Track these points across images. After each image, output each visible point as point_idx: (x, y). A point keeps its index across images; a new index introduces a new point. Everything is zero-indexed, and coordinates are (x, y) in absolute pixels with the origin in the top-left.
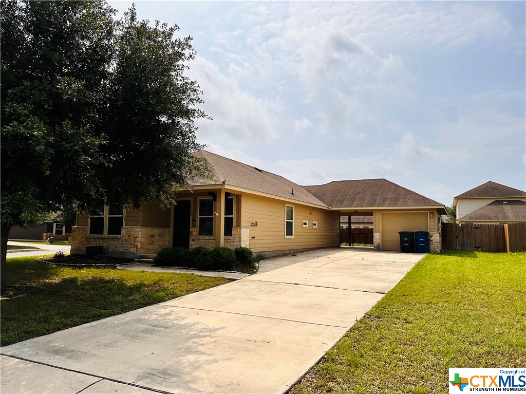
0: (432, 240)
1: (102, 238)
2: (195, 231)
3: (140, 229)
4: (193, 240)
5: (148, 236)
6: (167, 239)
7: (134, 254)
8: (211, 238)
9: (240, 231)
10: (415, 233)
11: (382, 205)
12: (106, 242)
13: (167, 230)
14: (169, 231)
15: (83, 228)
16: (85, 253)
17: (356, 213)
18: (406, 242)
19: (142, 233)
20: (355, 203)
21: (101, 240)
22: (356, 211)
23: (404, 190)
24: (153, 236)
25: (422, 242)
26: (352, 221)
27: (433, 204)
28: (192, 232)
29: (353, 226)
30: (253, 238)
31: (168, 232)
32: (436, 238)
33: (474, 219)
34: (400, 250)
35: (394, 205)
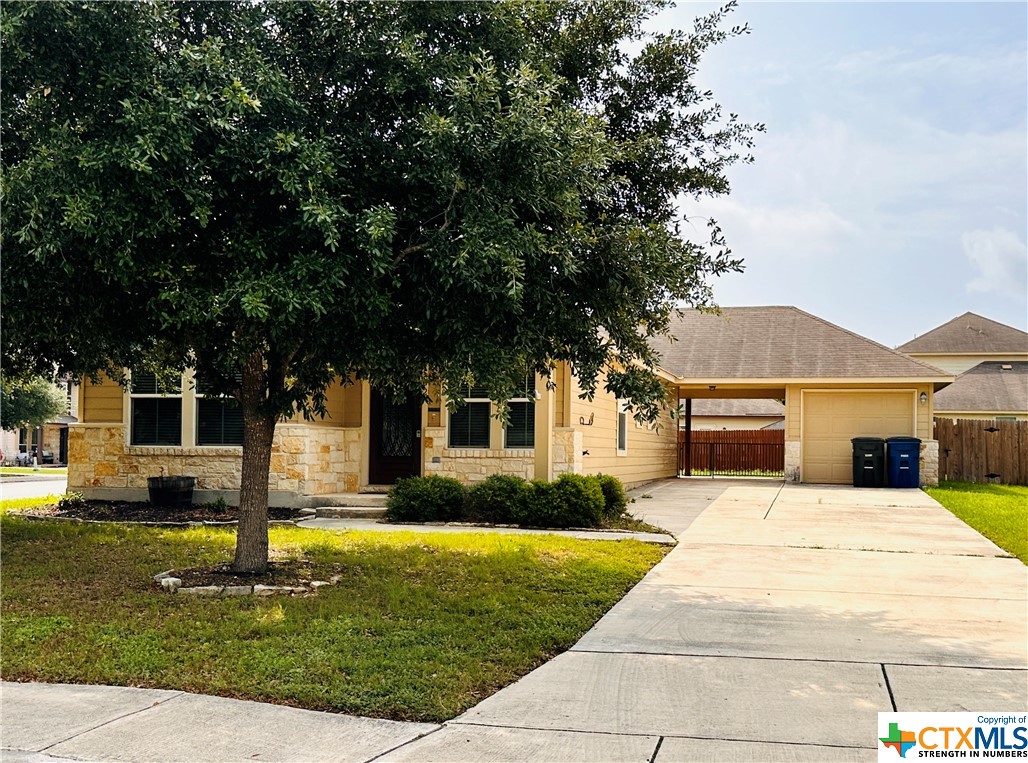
0: (922, 458)
1: (181, 456)
2: (436, 435)
3: (307, 432)
4: (436, 460)
5: (319, 450)
6: (355, 458)
7: (292, 494)
8: (490, 455)
9: (571, 436)
10: (887, 441)
11: (810, 375)
12: (194, 464)
13: (353, 433)
14: (359, 436)
15: (109, 429)
16: (145, 497)
17: (713, 392)
18: (869, 462)
19: (311, 441)
20: (740, 367)
21: (178, 460)
22: (712, 387)
23: (849, 337)
24: (326, 449)
25: (904, 462)
26: (694, 411)
27: (931, 372)
28: (431, 439)
29: (696, 426)
30: (584, 453)
31: (356, 439)
32: (931, 451)
33: (938, 407)
34: (852, 481)
35: (837, 374)
